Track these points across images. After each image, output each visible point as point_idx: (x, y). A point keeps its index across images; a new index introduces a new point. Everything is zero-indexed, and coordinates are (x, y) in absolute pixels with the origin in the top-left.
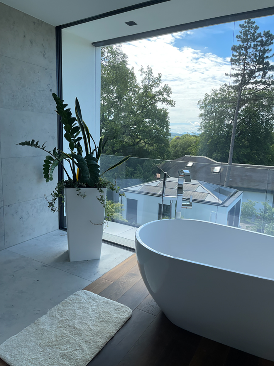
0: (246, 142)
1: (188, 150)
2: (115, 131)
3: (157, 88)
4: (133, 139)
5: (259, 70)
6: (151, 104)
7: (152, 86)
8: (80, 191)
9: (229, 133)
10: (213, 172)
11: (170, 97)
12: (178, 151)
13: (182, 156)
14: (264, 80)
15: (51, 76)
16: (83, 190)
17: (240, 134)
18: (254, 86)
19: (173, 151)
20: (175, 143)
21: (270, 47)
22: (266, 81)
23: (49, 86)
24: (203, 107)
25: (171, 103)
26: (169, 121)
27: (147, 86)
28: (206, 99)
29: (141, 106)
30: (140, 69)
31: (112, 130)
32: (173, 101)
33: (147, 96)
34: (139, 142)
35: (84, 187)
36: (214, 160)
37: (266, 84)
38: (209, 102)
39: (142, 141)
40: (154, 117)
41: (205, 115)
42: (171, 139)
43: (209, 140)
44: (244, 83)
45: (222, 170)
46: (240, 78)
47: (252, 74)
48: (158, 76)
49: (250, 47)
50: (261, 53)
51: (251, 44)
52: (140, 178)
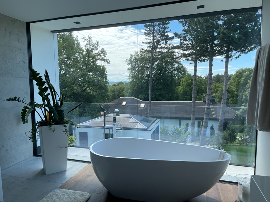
0: (160, 86)
1: (122, 93)
2: (67, 82)
3: (96, 51)
4: (81, 87)
5: (163, 40)
6: (92, 62)
7: (92, 49)
8: (51, 127)
9: (148, 80)
10: (140, 108)
11: (106, 57)
12: (115, 94)
13: (118, 98)
14: (166, 46)
15: (24, 54)
16: (53, 126)
17: (155, 81)
18: (161, 50)
19: (112, 95)
20: (113, 88)
21: (168, 25)
22: (167, 47)
23: (23, 60)
24: (130, 63)
25: (107, 61)
26: (107, 74)
27: (89, 49)
28: (131, 58)
29: (85, 64)
30: (83, 38)
31: (64, 82)
32: (108, 60)
33: (89, 56)
34: (85, 89)
35: (53, 125)
36: (140, 99)
37: (168, 49)
38: (134, 60)
39: (88, 89)
40: (96, 71)
41: (132, 69)
42: (110, 86)
43: (135, 86)
44: (155, 48)
45: (146, 106)
46: (151, 45)
47: (158, 42)
48: (96, 42)
49: (156, 25)
50: (163, 29)
51: (156, 24)
52: (89, 116)
